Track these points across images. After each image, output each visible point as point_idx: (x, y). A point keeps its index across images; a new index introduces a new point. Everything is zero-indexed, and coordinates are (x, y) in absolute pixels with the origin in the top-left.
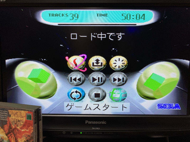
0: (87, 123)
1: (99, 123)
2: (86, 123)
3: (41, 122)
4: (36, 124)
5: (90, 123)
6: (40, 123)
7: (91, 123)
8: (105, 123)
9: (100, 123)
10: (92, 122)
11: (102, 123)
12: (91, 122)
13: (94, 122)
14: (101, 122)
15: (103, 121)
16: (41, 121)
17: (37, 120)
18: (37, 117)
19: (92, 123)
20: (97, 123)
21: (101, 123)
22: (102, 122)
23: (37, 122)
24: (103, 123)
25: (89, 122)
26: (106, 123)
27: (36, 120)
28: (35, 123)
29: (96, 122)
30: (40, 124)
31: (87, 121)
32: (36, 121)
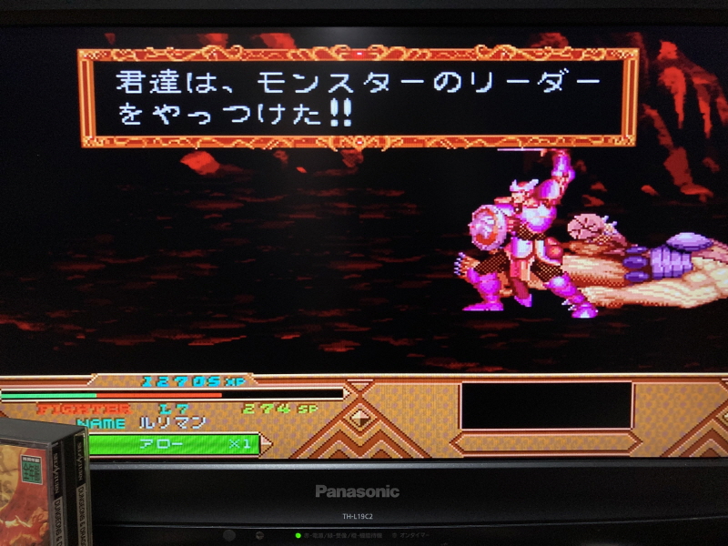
0: (323, 496)
1: (371, 493)
2: (318, 495)
3: (84, 492)
4: (61, 498)
5: (334, 493)
6: (78, 493)
7: (339, 496)
8: (395, 493)
9: (376, 493)
10: (344, 490)
11: (381, 493)
12: (339, 490)
13: (349, 490)
14: (378, 490)
15: (385, 488)
16: (84, 485)
17: (64, 482)
18: (64, 471)
19: (341, 492)
20: (363, 496)
21: (378, 496)
22: (383, 490)
23: (64, 492)
24: (389, 493)
25: (329, 490)
26: (398, 495)
27: (60, 481)
28: (56, 496)
29: (358, 490)
30: (78, 498)
31: (321, 489)
32: (60, 486)
